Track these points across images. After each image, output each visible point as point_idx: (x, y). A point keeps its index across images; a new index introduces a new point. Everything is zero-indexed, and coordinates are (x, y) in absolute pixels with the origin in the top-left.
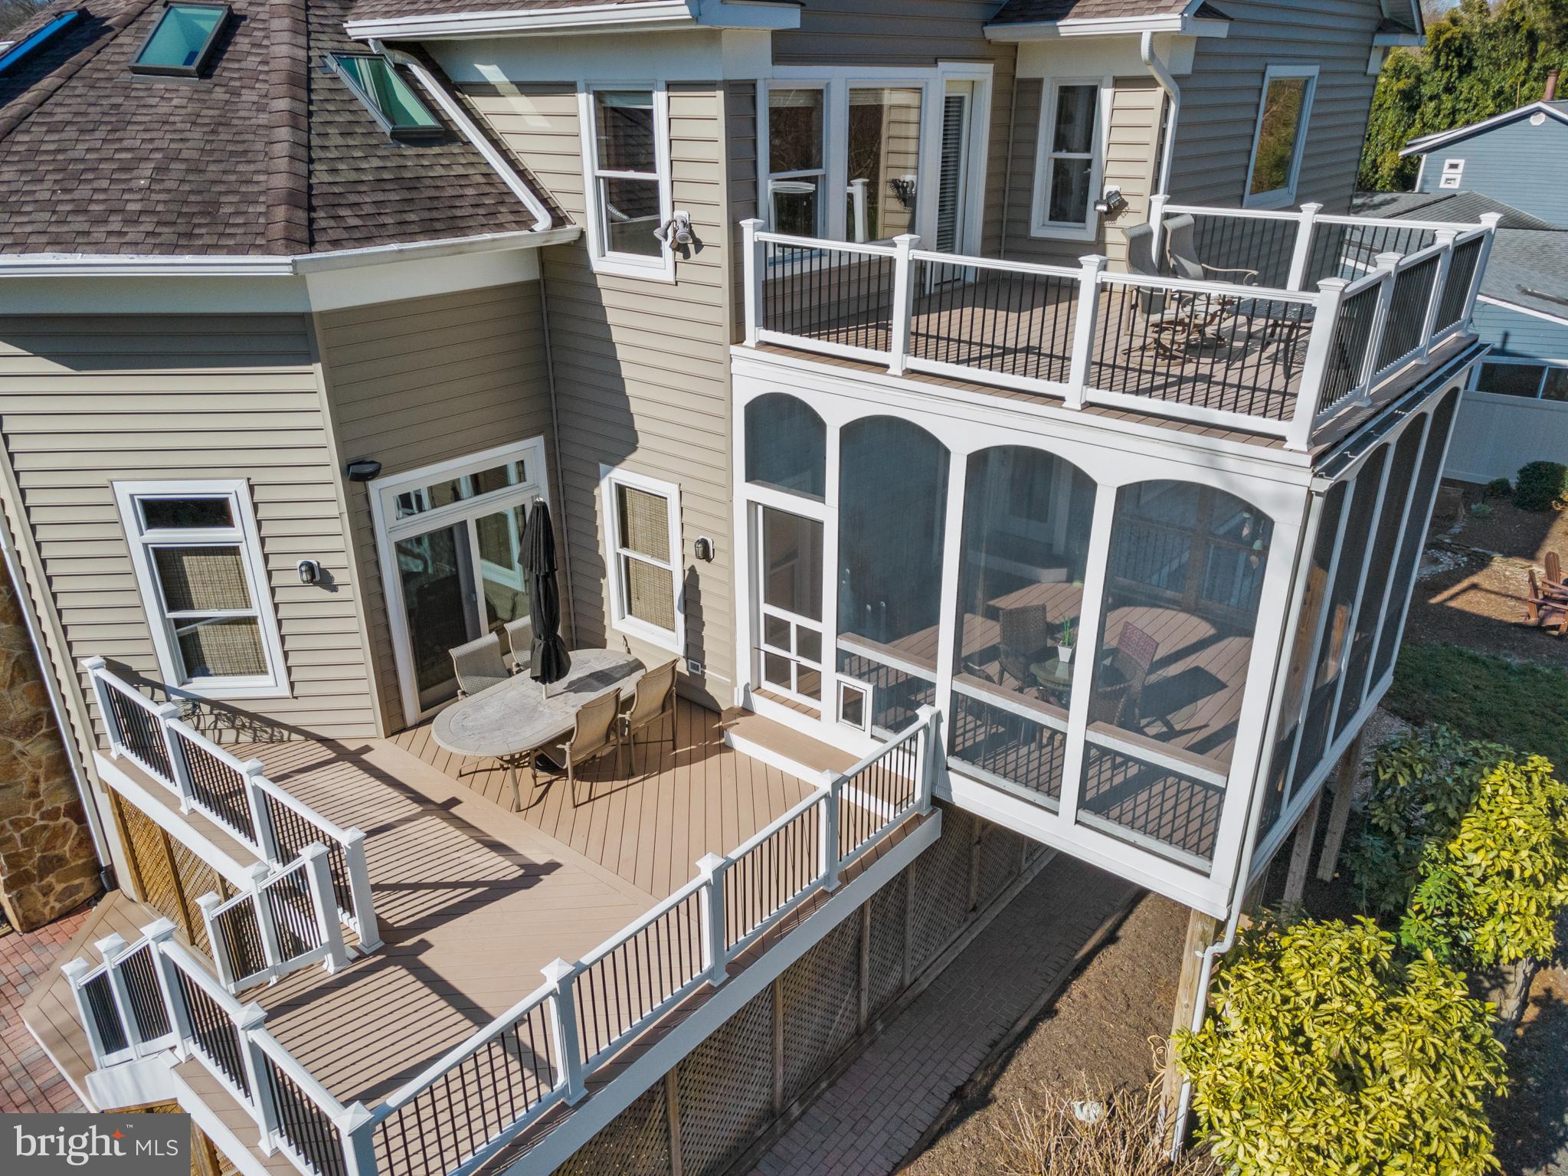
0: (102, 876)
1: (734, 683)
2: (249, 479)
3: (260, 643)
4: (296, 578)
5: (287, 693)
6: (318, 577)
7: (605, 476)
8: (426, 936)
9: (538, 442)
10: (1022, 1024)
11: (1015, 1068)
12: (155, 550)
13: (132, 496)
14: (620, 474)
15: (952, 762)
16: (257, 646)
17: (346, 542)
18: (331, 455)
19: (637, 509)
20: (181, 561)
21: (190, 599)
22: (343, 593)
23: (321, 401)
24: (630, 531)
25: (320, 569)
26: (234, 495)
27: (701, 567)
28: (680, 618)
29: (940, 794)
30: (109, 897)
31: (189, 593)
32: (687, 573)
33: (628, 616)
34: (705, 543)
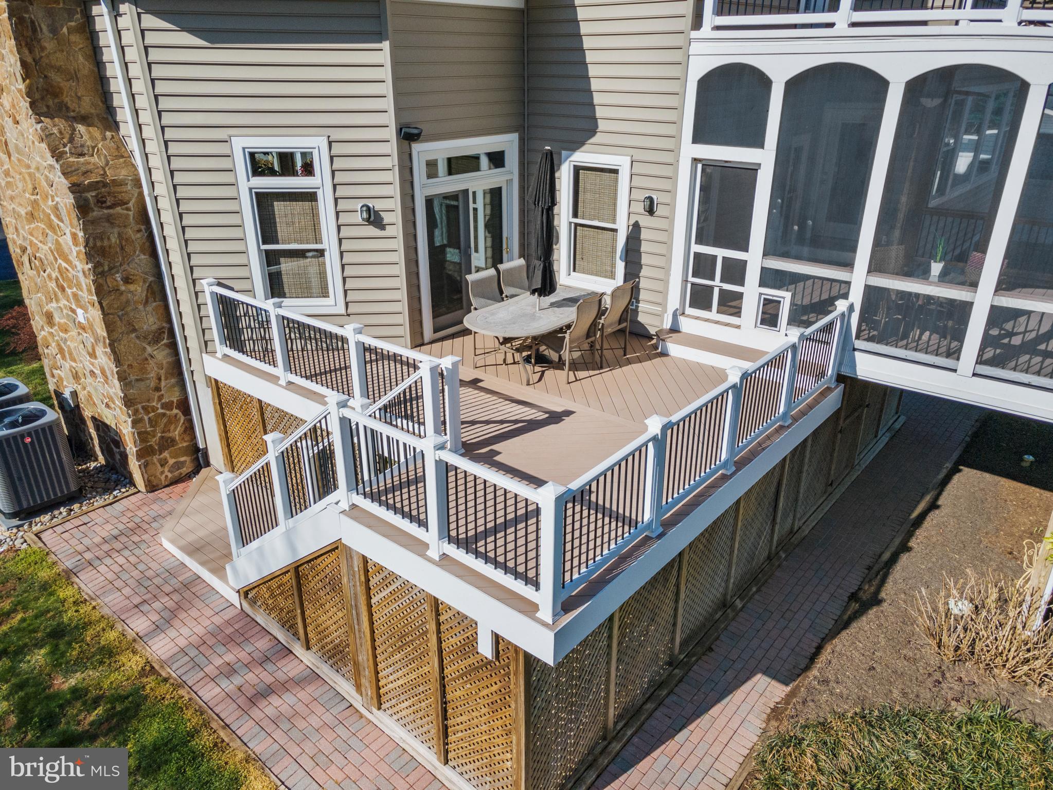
0: (200, 455)
1: (665, 310)
2: (329, 137)
3: (325, 272)
4: (358, 218)
5: (343, 311)
6: (374, 219)
7: (566, 160)
8: (495, 447)
9: (514, 137)
10: (886, 556)
11: (892, 581)
12: (256, 193)
13: (244, 149)
14: (581, 157)
15: (859, 344)
16: (323, 275)
17: (395, 190)
18: (390, 119)
19: (588, 186)
20: (273, 206)
21: (277, 236)
22: (389, 231)
23: (386, 73)
24: (580, 205)
25: (374, 211)
26: (317, 150)
27: (645, 221)
28: (620, 267)
29: (845, 371)
30: (204, 471)
31: (276, 232)
32: (631, 228)
33: (572, 273)
34: (651, 199)
